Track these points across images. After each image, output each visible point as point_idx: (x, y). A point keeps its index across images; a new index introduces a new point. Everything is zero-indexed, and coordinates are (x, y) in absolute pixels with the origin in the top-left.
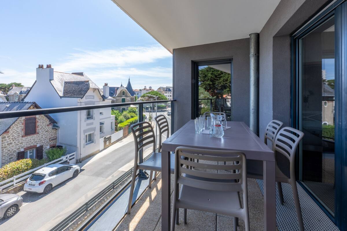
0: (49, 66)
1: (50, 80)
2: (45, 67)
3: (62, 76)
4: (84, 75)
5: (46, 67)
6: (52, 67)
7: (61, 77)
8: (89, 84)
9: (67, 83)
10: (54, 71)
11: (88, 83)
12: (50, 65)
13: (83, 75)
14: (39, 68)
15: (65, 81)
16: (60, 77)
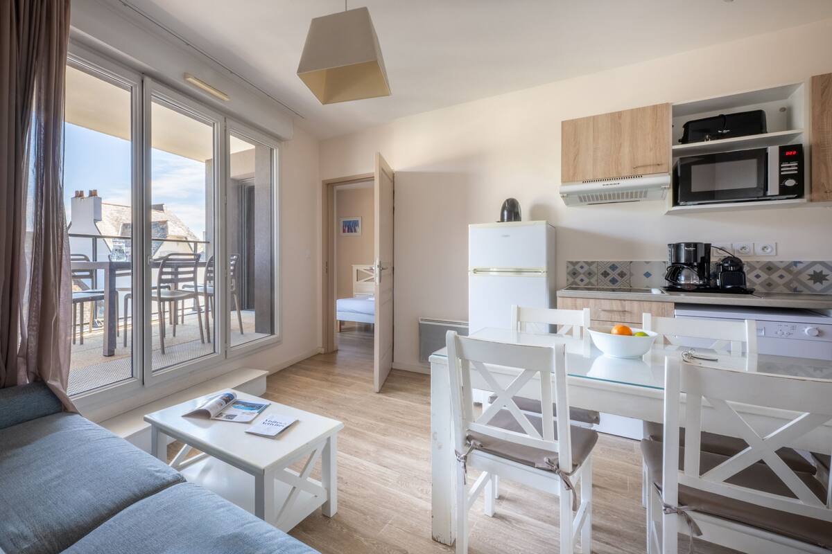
0: (93, 194)
1: (95, 221)
2: (86, 195)
3: (119, 212)
4: (164, 208)
5: (88, 196)
6: (99, 195)
7: (118, 215)
8: (167, 227)
9: (126, 228)
10: (103, 201)
11: (165, 225)
12: (96, 191)
13: (163, 210)
14: (76, 197)
15: (125, 222)
16: (116, 214)
